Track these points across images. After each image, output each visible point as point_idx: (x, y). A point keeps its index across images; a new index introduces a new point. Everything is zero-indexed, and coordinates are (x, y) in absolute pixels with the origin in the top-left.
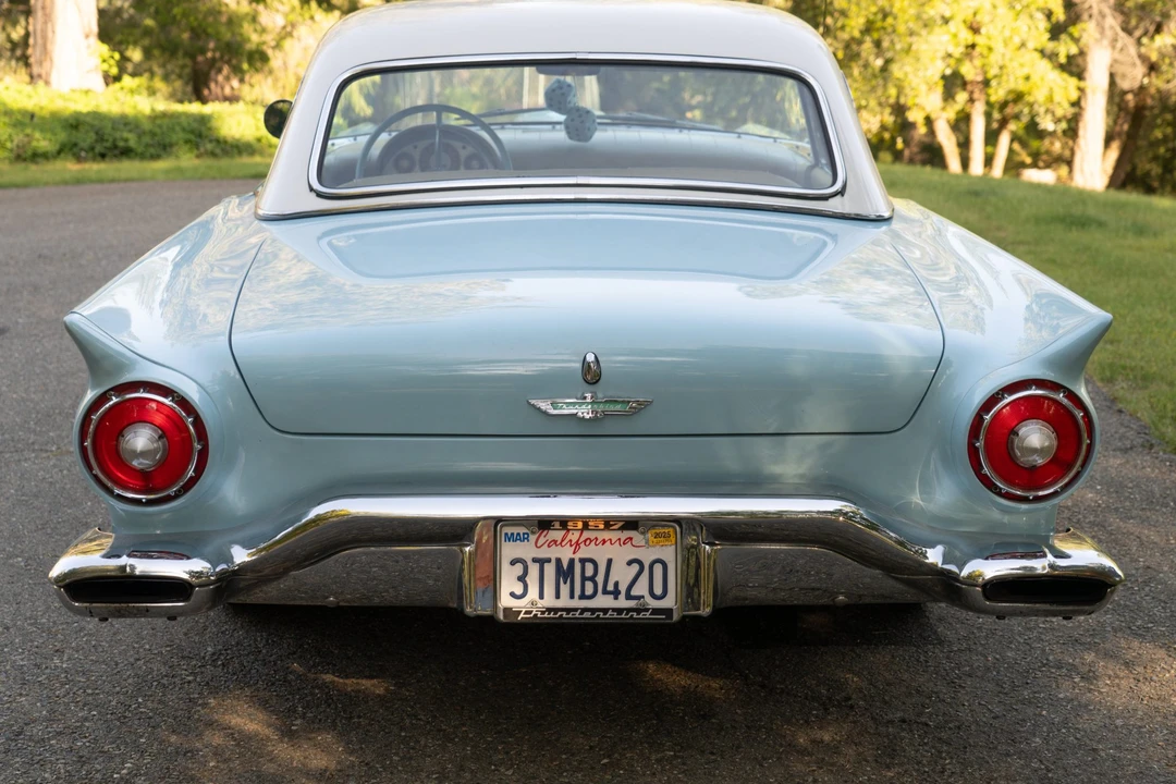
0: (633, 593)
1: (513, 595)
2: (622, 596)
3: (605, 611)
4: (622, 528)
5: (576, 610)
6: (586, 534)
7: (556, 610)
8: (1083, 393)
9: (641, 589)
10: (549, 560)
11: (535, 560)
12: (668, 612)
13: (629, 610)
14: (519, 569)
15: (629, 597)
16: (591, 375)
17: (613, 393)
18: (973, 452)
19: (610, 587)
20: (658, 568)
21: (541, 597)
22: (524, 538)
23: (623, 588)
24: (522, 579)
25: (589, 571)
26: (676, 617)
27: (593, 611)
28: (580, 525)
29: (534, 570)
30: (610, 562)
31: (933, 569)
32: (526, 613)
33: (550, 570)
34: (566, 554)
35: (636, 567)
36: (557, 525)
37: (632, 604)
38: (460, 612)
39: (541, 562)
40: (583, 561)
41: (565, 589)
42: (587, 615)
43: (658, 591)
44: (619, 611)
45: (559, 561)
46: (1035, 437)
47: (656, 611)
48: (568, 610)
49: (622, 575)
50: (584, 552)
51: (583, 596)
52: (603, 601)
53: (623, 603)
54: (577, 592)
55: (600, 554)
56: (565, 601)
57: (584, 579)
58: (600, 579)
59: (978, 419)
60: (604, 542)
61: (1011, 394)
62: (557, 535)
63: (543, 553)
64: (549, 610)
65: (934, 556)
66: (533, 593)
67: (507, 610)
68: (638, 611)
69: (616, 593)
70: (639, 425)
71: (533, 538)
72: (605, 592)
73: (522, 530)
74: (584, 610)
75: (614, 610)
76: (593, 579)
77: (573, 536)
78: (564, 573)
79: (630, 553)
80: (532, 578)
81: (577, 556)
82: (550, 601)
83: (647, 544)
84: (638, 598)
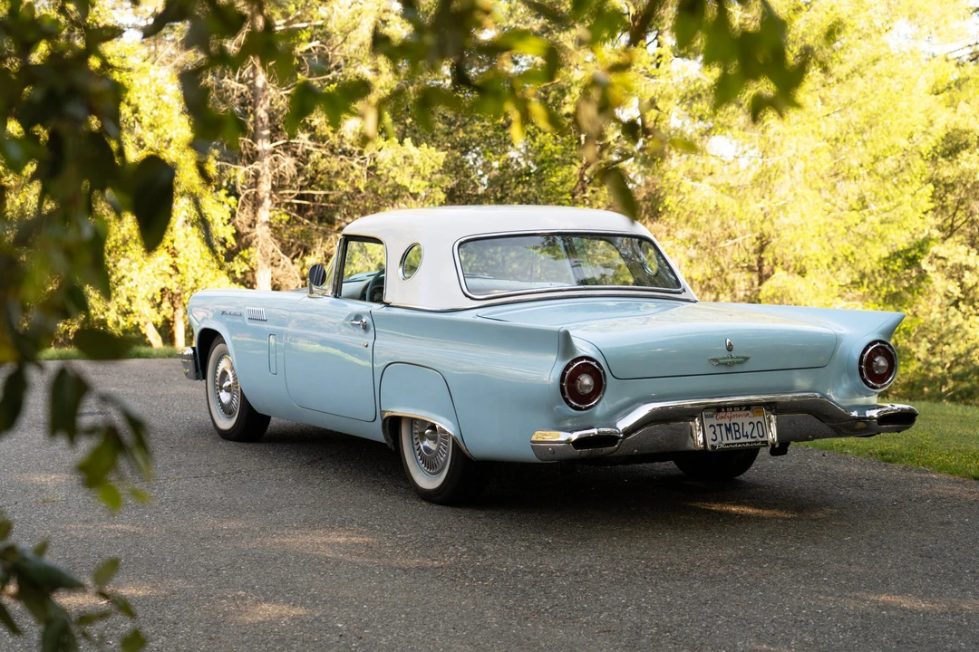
0: (753, 435)
1: (713, 440)
2: (750, 437)
3: (745, 443)
4: (746, 410)
5: (735, 444)
6: (733, 413)
7: (729, 444)
8: (891, 344)
10: (722, 425)
11: (717, 425)
12: (766, 442)
13: (753, 442)
14: (713, 429)
15: (752, 437)
16: (730, 348)
17: (738, 354)
18: (861, 370)
19: (745, 434)
20: (759, 425)
21: (722, 440)
22: (711, 416)
23: (749, 434)
24: (714, 433)
25: (737, 429)
26: (769, 444)
27: (741, 443)
28: (731, 409)
29: (718, 428)
30: (743, 423)
31: (854, 418)
32: (719, 446)
33: (723, 428)
34: (727, 421)
35: (752, 425)
36: (723, 409)
37: (753, 440)
39: (720, 425)
40: (734, 424)
41: (730, 436)
42: (739, 446)
43: (761, 434)
44: (750, 443)
45: (725, 424)
46: (881, 362)
47: (762, 442)
48: (733, 444)
49: (748, 429)
50: (734, 420)
51: (736, 439)
52: (743, 440)
53: (750, 440)
54: (734, 437)
55: (739, 421)
56: (731, 441)
57: (736, 431)
58: (741, 431)
59: (862, 357)
60: (740, 416)
61: (871, 346)
62: (722, 414)
63: (720, 422)
64: (726, 445)
65: (855, 414)
66: (719, 439)
67: (712, 446)
68: (756, 442)
69: (747, 436)
70: (746, 367)
71: (715, 416)
72: (744, 436)
73: (711, 413)
74: (738, 444)
75: (748, 443)
76: (738, 431)
77: (729, 414)
78: (728, 430)
79: (749, 420)
80: (718, 432)
81: (731, 423)
82: (725, 441)
83: (754, 416)
84: (755, 437)
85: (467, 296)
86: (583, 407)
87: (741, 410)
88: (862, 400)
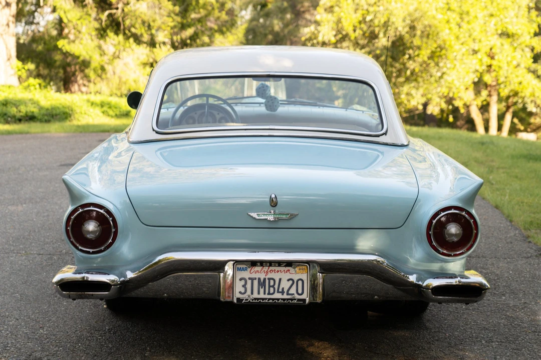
0: (290, 292)
1: (240, 293)
2: (285, 294)
3: (278, 299)
4: (285, 266)
5: (266, 299)
6: (271, 268)
7: (258, 299)
8: (473, 212)
9: (293, 290)
10: (256, 279)
11: (249, 279)
12: (304, 300)
13: (288, 299)
14: (243, 282)
15: (288, 294)
16: (273, 203)
17: (282, 211)
18: (428, 236)
19: (280, 290)
20: (300, 283)
21: (252, 294)
23: (285, 290)
24: (244, 286)
25: (272, 283)
26: (307, 301)
27: (273, 299)
28: (268, 264)
29: (249, 282)
30: (280, 280)
31: (412, 284)
32: (246, 300)
33: (256, 283)
34: (262, 276)
35: (291, 282)
36: (259, 264)
37: (289, 297)
38: (219, 300)
39: (252, 279)
40: (269, 279)
41: (262, 290)
42: (271, 301)
43: (300, 292)
44: (284, 300)
45: (259, 279)
46: (453, 229)
47: (299, 300)
48: (263, 299)
49: (285, 285)
50: (270, 275)
51: (269, 294)
52: (277, 296)
53: (285, 296)
54: (267, 292)
55: (276, 276)
56: (262, 296)
57: (270, 286)
58: (276, 287)
59: (430, 222)
60: (278, 271)
61: (443, 212)
63: (253, 276)
64: (255, 299)
65: (412, 278)
66: (249, 292)
67: (238, 299)
68: (292, 300)
69: (283, 292)
70: (292, 223)
71: (249, 270)
72: (278, 292)
73: (244, 266)
74: (269, 299)
75: (282, 299)
76: (273, 286)
77: (265, 269)
78: (262, 284)
79: (289, 276)
80: (249, 286)
81: (267, 277)
82: (256, 295)
83: (296, 273)
84: (292, 294)
86: (90, 250)
87: (280, 266)
88: (436, 267)
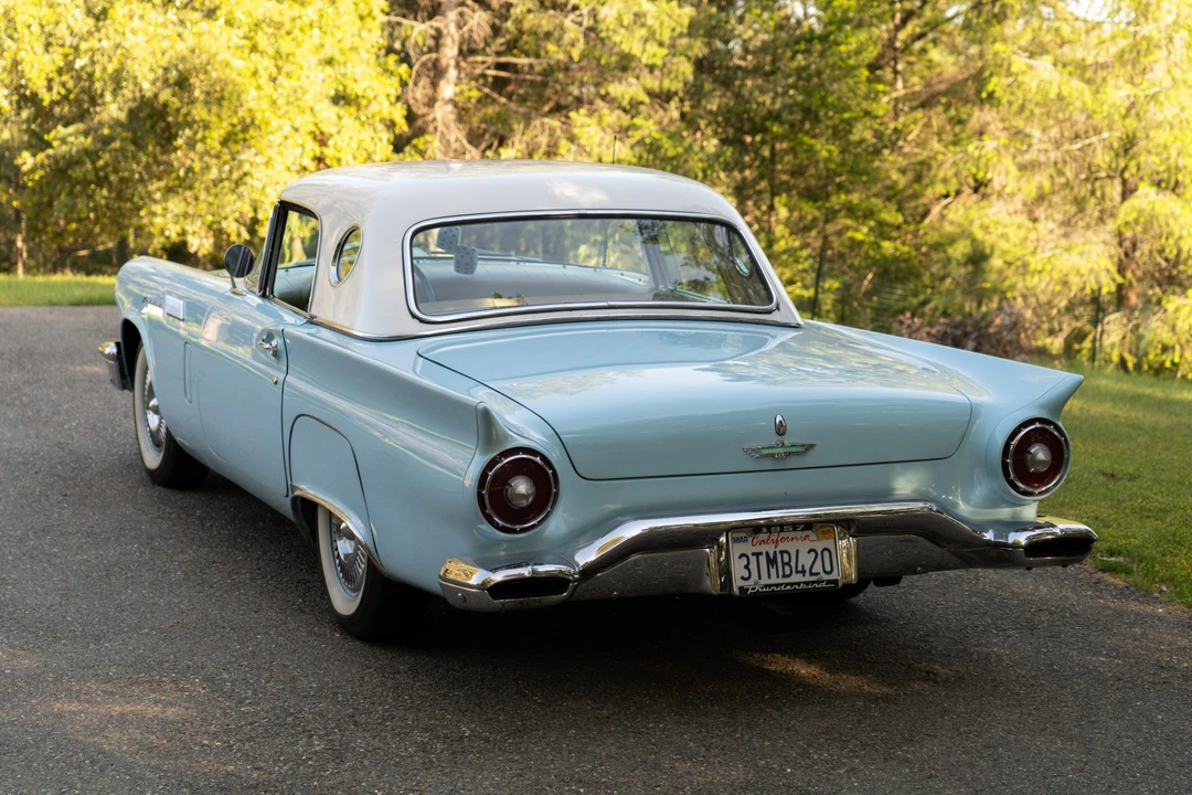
0: (814, 571)
1: (742, 578)
2: (807, 574)
3: (799, 584)
4: (803, 530)
5: (781, 585)
6: (782, 535)
7: (770, 586)
8: (1060, 424)
9: (818, 568)
10: (761, 553)
11: (753, 554)
12: (836, 581)
13: (813, 582)
14: (744, 560)
15: (811, 574)
16: (781, 430)
17: (795, 441)
18: (1005, 466)
19: (800, 569)
20: (826, 554)
21: (760, 578)
22: (743, 540)
23: (807, 569)
24: (747, 567)
25: (786, 560)
26: (840, 585)
27: (792, 584)
28: (779, 529)
29: (753, 560)
30: (797, 551)
31: (989, 543)
32: (753, 589)
33: (763, 559)
34: (770, 549)
35: (813, 554)
36: (765, 530)
37: (814, 578)
38: (731, 596)
39: (757, 555)
40: (782, 552)
41: (773, 571)
42: (788, 588)
43: (828, 568)
44: (807, 583)
45: (767, 553)
46: (1040, 453)
47: (829, 582)
48: (777, 585)
49: (806, 560)
50: (782, 547)
51: (784, 576)
52: (796, 578)
53: (808, 578)
54: (781, 573)
55: (791, 547)
56: (774, 580)
57: (784, 564)
58: (793, 564)
59: (1007, 445)
60: (792, 539)
61: (1025, 427)
62: (763, 536)
63: (757, 549)
64: (766, 586)
65: (989, 536)
66: (755, 576)
67: (741, 588)
68: (818, 582)
69: (803, 572)
70: (810, 459)
71: (750, 539)
72: (797, 572)
73: (743, 535)
74: (787, 584)
75: (804, 583)
76: (788, 564)
77: (774, 536)
78: (771, 562)
79: (808, 545)
80: (753, 566)
81: (778, 550)
82: (765, 581)
83: (818, 539)
84: (817, 574)
85: (414, 316)
86: (518, 527)
87: (794, 530)
88: (1005, 513)
